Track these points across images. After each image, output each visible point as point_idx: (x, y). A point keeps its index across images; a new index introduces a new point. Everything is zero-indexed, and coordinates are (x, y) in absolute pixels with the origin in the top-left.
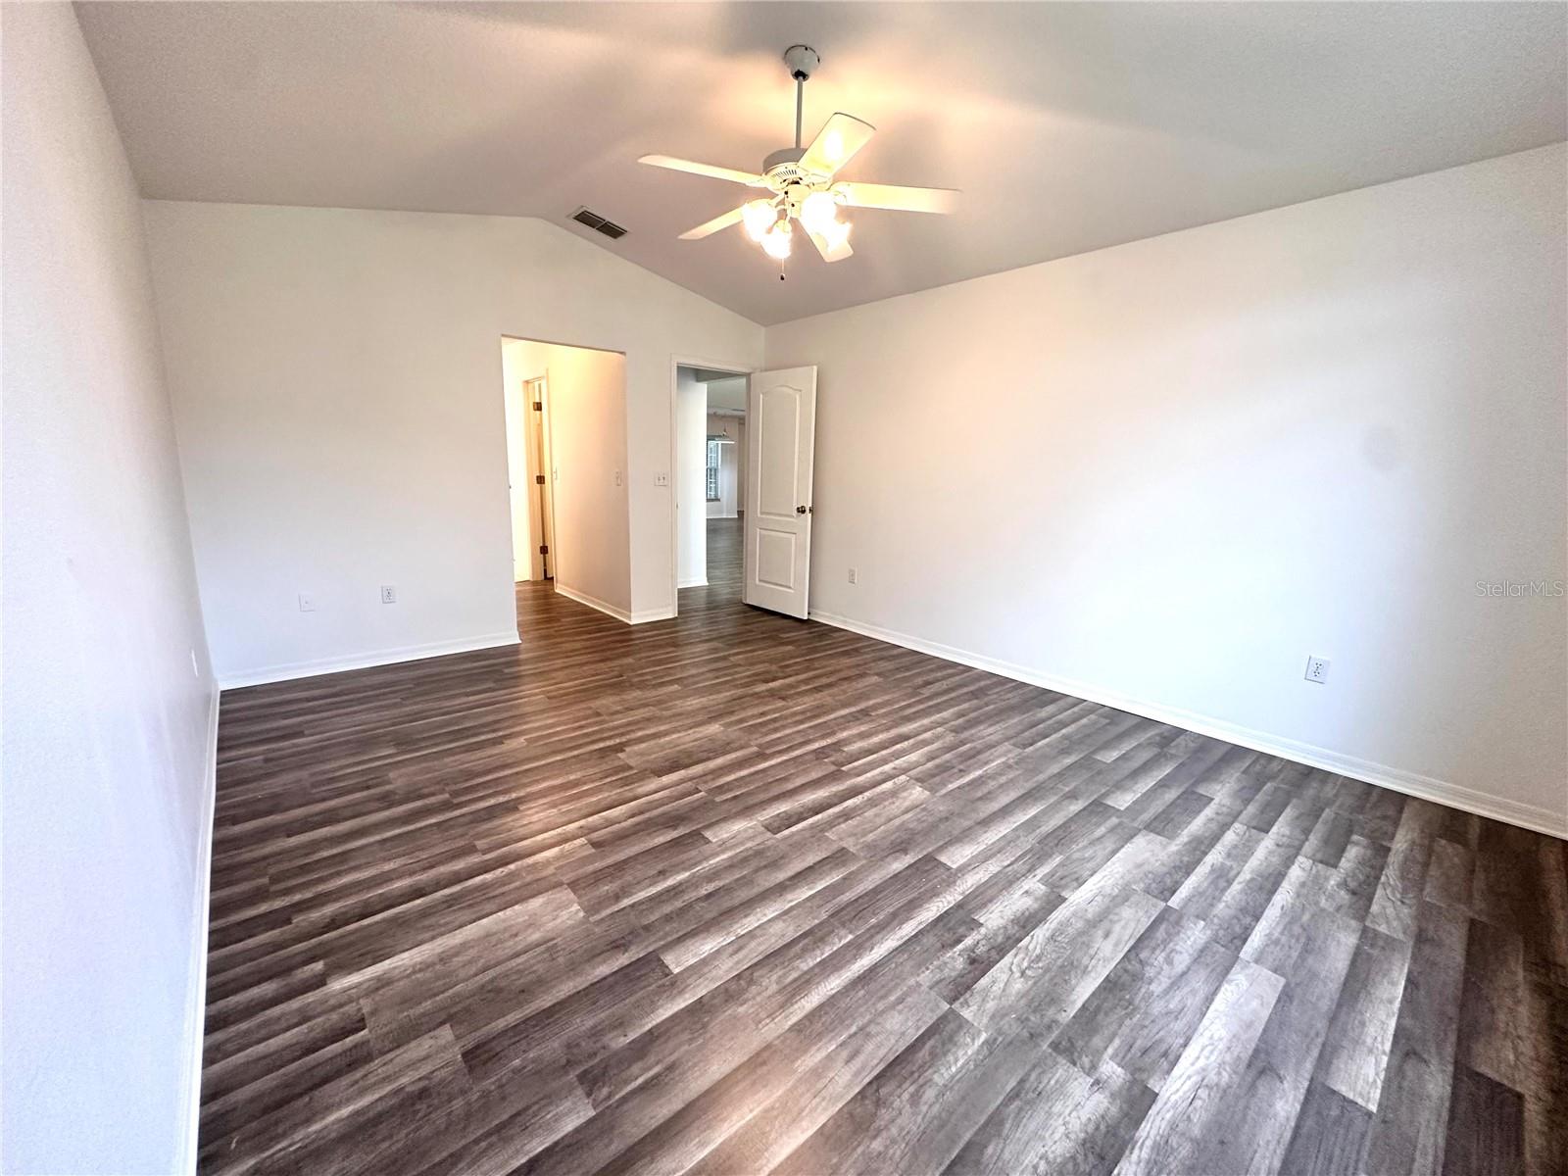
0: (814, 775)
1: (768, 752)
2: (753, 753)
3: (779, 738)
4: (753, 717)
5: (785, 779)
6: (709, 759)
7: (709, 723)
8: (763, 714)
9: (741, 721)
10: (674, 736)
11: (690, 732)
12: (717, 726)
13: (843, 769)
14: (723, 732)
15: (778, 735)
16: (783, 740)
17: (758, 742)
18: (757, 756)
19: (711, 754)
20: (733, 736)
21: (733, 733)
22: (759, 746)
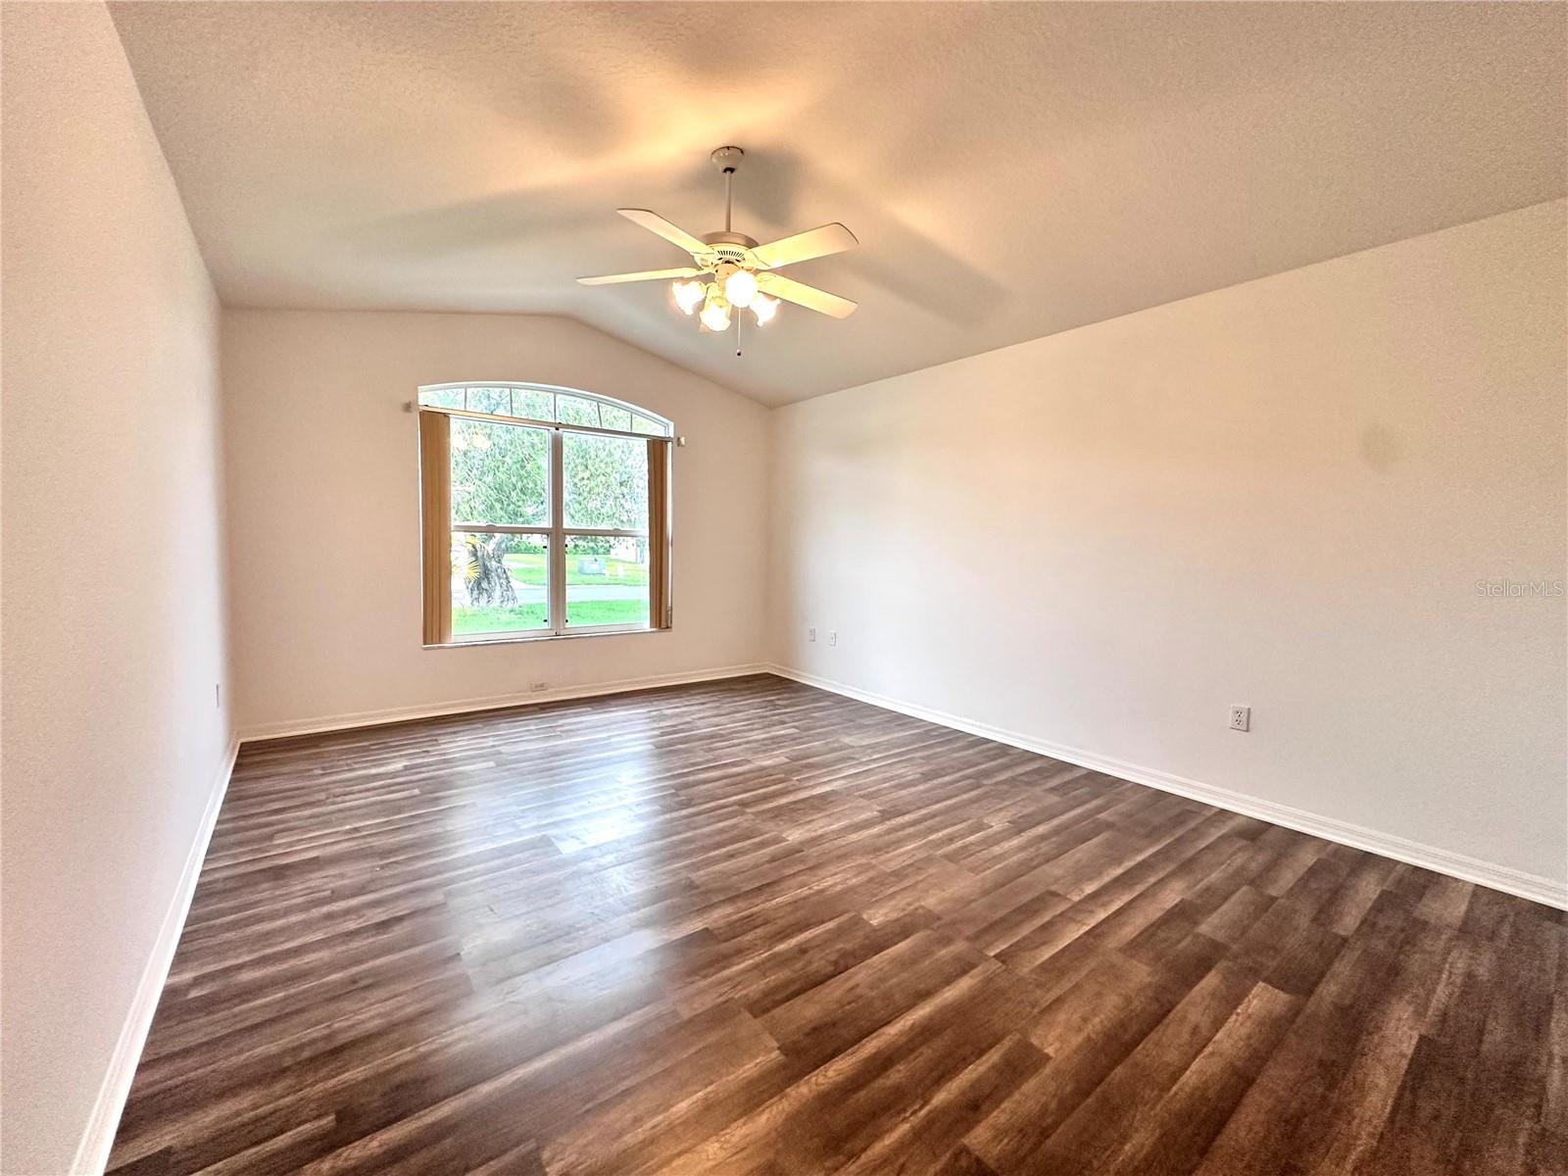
0: (703, 787)
1: (736, 808)
2: (752, 807)
3: (720, 821)
4: (743, 852)
5: (728, 785)
6: (795, 803)
7: (802, 843)
8: (731, 856)
9: (763, 845)
10: (835, 826)
11: (820, 832)
12: (790, 838)
13: (673, 791)
14: (782, 832)
15: (721, 825)
16: (717, 819)
17: (745, 817)
18: (748, 803)
19: (792, 806)
20: (771, 825)
21: (771, 829)
22: (743, 814)
